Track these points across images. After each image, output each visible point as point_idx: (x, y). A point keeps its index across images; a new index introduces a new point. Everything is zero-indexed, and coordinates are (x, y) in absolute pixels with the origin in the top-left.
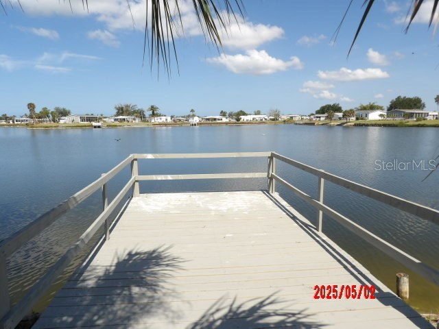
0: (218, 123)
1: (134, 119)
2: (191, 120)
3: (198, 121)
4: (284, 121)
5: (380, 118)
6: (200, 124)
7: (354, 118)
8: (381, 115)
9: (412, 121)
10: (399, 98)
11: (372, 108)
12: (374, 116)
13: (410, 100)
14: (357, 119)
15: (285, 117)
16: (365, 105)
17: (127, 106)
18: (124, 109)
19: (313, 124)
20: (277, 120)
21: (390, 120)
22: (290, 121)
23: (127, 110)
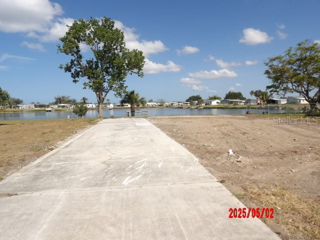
0: (125, 108)
1: (71, 106)
2: (108, 106)
3: (113, 107)
4: (167, 106)
5: (217, 104)
6: (114, 108)
7: (204, 104)
8: (217, 103)
9: (232, 106)
10: (230, 92)
11: (215, 98)
12: (214, 103)
13: (235, 93)
14: (206, 105)
15: (167, 104)
16: (211, 96)
17: (63, 97)
18: (62, 99)
19: (182, 108)
20: (162, 105)
21: (222, 105)
22: (171, 106)
23: (64, 100)
